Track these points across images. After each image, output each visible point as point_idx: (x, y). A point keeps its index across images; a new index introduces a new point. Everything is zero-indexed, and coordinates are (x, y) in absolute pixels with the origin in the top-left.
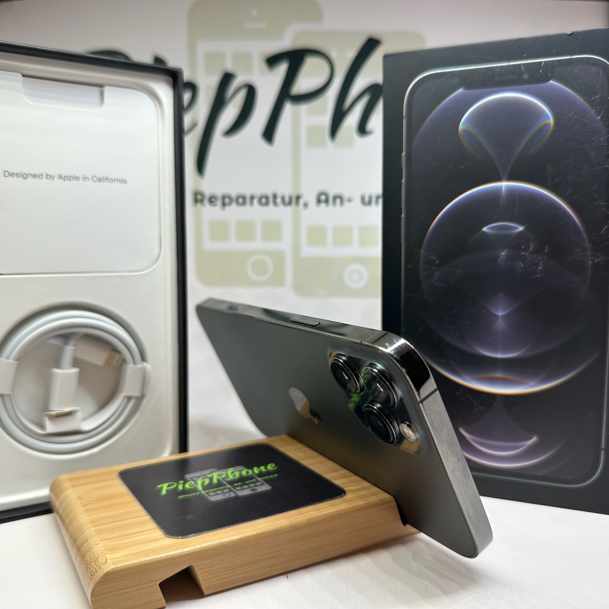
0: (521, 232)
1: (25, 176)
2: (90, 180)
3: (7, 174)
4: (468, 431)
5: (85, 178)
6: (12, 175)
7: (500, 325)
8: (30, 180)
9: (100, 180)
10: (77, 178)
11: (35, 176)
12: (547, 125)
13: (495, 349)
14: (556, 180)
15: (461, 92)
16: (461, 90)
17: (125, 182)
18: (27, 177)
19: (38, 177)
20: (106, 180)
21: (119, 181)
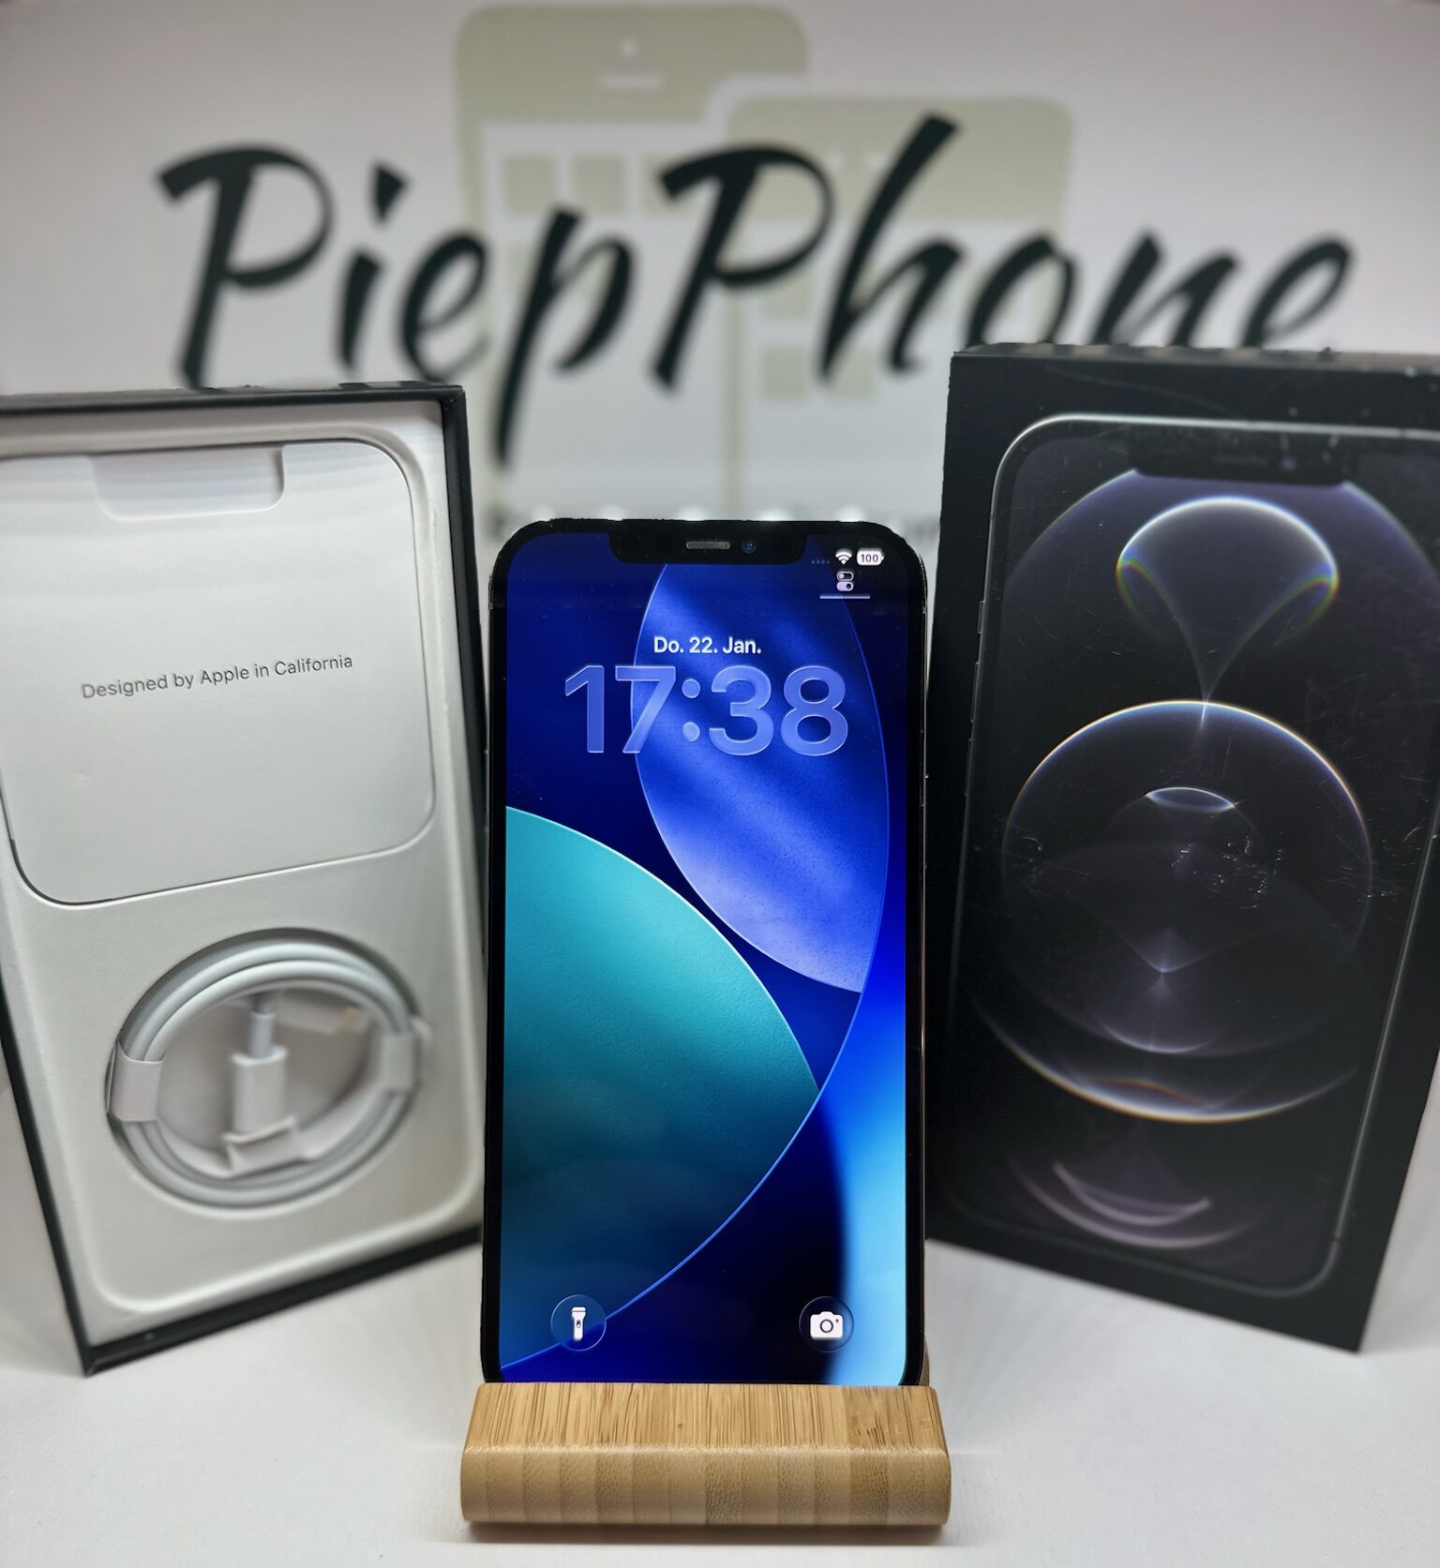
0: (1231, 810)
1: (128, 688)
2: (272, 672)
3: (88, 691)
4: (1074, 1173)
5: (260, 671)
6: (100, 691)
7: (1161, 989)
8: (141, 694)
10: (243, 674)
11: (149, 685)
12: (1322, 588)
13: (1144, 1034)
14: (1323, 714)
15: (1132, 475)
17: (349, 662)
18: (132, 690)
19: (156, 686)
20: (306, 665)
21: (334, 663)
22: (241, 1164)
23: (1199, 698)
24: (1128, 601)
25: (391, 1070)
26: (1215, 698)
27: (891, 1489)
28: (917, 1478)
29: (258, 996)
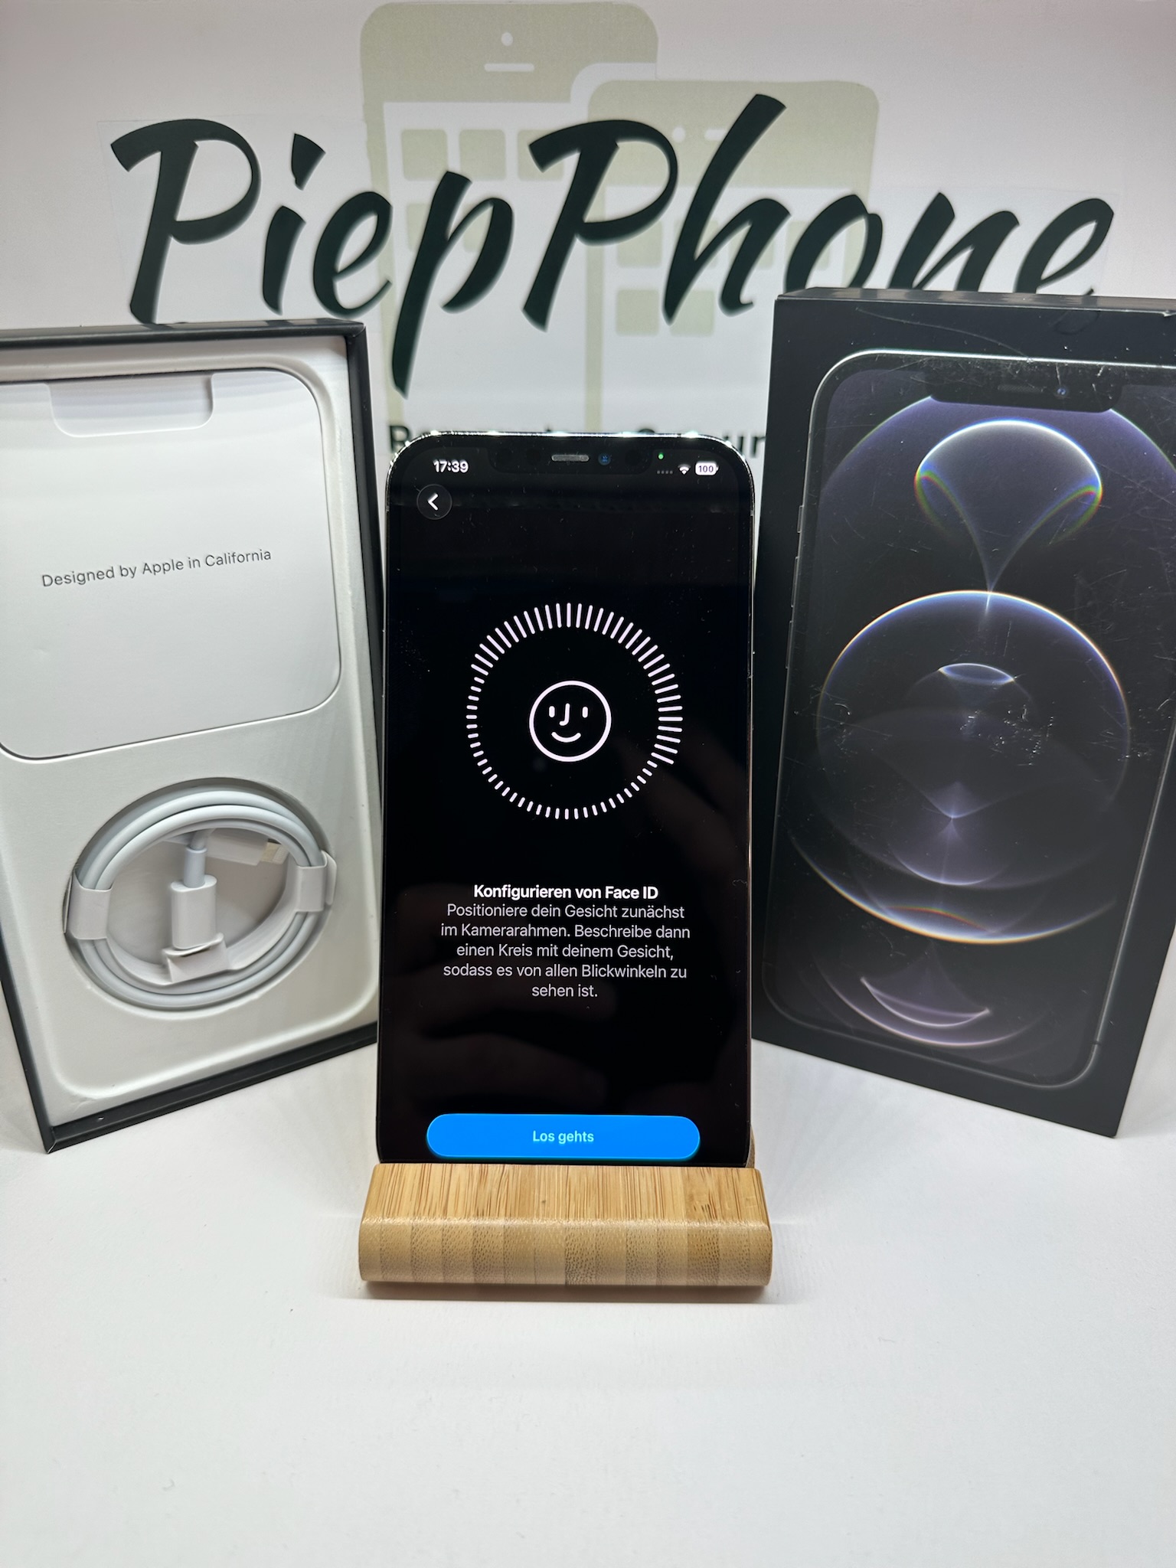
0: (1011, 683)
1: (81, 578)
2: (203, 564)
3: (47, 581)
4: (877, 984)
5: (193, 563)
6: (57, 580)
7: (951, 832)
8: (91, 582)
9: (220, 561)
10: (179, 565)
11: (99, 575)
12: (1089, 496)
14: (1089, 604)
15: (930, 401)
16: (929, 398)
17: (268, 556)
18: (84, 579)
19: (105, 576)
20: (231, 558)
21: (255, 556)
22: (177, 974)
23: (985, 588)
24: (925, 507)
25: (304, 896)
26: (996, 590)
27: (721, 1257)
28: (743, 1248)
29: (191, 835)
